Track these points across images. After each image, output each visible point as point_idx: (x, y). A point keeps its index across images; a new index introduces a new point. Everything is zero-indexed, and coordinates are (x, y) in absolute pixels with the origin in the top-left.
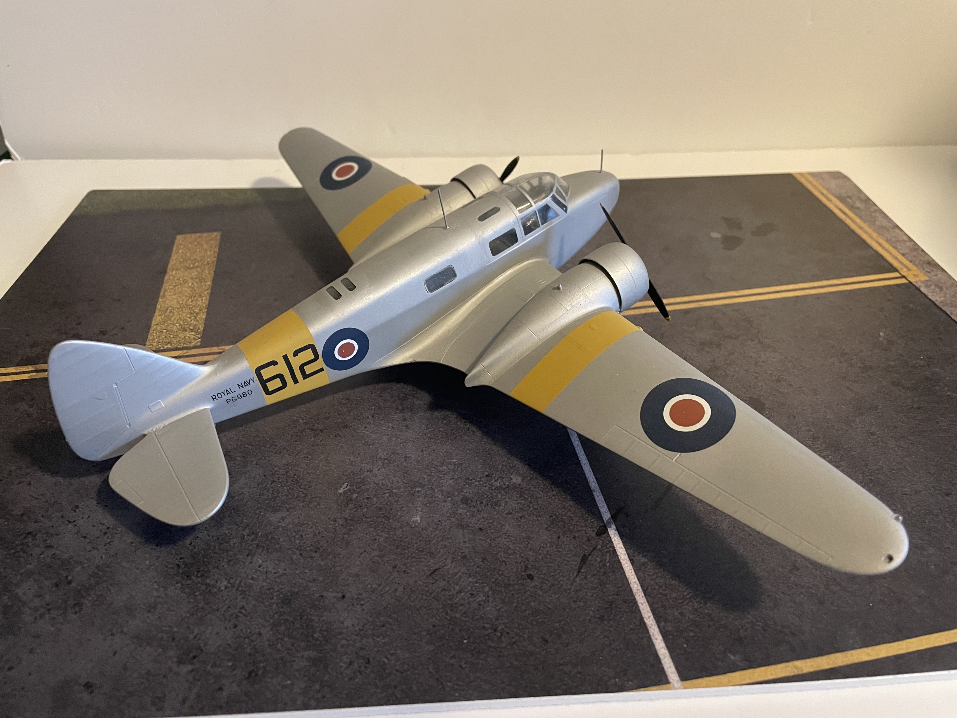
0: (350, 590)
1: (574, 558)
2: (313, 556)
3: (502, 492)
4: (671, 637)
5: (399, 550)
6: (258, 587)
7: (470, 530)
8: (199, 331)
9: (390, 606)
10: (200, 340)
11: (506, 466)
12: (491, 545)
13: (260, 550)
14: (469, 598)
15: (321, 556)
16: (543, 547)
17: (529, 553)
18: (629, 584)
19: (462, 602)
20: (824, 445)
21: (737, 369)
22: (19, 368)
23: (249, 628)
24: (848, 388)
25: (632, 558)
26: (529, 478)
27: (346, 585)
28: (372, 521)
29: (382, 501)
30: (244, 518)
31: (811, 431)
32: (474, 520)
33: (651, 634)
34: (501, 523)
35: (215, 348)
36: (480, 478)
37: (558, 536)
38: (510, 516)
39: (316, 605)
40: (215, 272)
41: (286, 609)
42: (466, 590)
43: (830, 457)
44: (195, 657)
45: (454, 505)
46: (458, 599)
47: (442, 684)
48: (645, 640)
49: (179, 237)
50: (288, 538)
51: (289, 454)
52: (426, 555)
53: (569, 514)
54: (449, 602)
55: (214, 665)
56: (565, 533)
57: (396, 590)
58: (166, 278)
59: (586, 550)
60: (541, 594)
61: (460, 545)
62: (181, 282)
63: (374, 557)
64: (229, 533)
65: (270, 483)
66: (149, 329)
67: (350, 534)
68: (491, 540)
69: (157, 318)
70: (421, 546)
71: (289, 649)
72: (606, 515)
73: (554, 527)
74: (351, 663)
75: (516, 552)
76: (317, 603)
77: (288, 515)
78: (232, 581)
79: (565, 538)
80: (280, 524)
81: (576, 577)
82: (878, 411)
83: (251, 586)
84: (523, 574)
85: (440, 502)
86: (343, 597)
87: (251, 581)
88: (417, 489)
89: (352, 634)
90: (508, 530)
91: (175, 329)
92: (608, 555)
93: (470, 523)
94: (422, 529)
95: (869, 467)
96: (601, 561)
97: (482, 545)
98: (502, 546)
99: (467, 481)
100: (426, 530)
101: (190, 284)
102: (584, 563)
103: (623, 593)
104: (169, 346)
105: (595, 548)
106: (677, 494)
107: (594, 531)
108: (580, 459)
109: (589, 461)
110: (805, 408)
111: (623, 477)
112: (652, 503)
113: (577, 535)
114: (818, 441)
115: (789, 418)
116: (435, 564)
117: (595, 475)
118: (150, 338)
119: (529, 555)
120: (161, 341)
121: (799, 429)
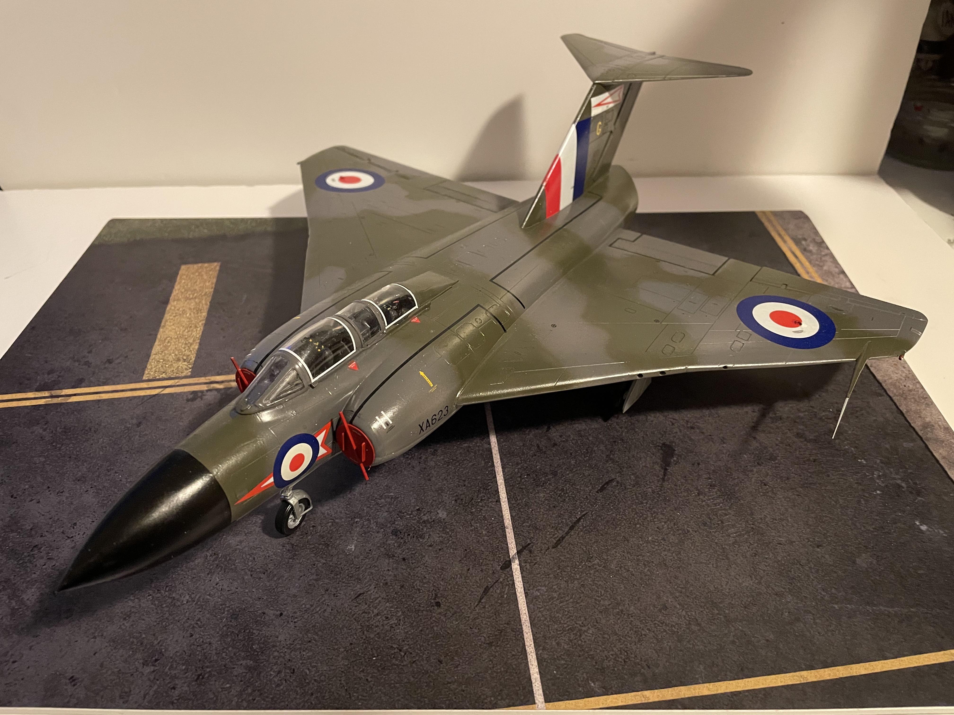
0: (287, 608)
1: (478, 589)
2: (262, 577)
3: (428, 525)
4: (545, 663)
5: (333, 575)
6: (213, 603)
7: (395, 559)
8: (191, 361)
9: (318, 625)
10: (190, 370)
11: (435, 501)
12: (410, 574)
13: (219, 569)
14: (384, 620)
15: (268, 577)
16: (454, 578)
17: (441, 583)
18: (519, 615)
19: (377, 624)
20: (719, 492)
22: (37, 393)
23: (202, 638)
25: (528, 591)
26: (453, 513)
27: (285, 604)
28: (313, 548)
29: (324, 530)
31: (710, 479)
32: (399, 551)
33: (529, 660)
34: (422, 555)
35: (203, 378)
36: (412, 512)
37: (468, 568)
38: (431, 548)
39: (258, 620)
40: (210, 302)
41: (234, 623)
42: (382, 614)
43: (721, 505)
44: (156, 660)
45: (385, 536)
46: (374, 621)
47: (350, 694)
48: (523, 665)
49: (183, 267)
50: (242, 560)
52: (355, 580)
53: (482, 548)
54: (367, 624)
55: (171, 668)
56: (474, 566)
57: (325, 610)
58: (168, 308)
59: (490, 582)
60: (444, 620)
61: (385, 572)
62: (181, 313)
63: (310, 580)
66: (149, 358)
67: (294, 559)
68: (410, 569)
69: (157, 348)
70: (352, 572)
71: (232, 658)
72: (513, 551)
73: (466, 560)
74: (279, 672)
75: (431, 581)
76: (259, 619)
77: (245, 539)
78: (193, 596)
79: (474, 570)
81: (476, 606)
83: (207, 601)
84: (432, 601)
85: (373, 532)
86: (281, 614)
87: (208, 597)
88: (356, 520)
89: (284, 647)
90: (427, 561)
91: (170, 358)
92: (507, 588)
93: (396, 553)
94: (355, 557)
95: (754, 516)
96: (500, 593)
97: (402, 574)
98: (419, 575)
99: (400, 514)
100: (358, 558)
101: (188, 315)
102: (485, 594)
103: (513, 623)
104: (164, 375)
105: (498, 581)
106: (578, 534)
107: (499, 565)
108: (501, 497)
109: (508, 499)
110: (711, 456)
111: (534, 516)
112: (555, 542)
113: (484, 568)
114: (714, 489)
115: (693, 464)
116: (360, 589)
117: (510, 513)
118: (149, 367)
119: (441, 585)
120: (157, 370)
121: (699, 476)
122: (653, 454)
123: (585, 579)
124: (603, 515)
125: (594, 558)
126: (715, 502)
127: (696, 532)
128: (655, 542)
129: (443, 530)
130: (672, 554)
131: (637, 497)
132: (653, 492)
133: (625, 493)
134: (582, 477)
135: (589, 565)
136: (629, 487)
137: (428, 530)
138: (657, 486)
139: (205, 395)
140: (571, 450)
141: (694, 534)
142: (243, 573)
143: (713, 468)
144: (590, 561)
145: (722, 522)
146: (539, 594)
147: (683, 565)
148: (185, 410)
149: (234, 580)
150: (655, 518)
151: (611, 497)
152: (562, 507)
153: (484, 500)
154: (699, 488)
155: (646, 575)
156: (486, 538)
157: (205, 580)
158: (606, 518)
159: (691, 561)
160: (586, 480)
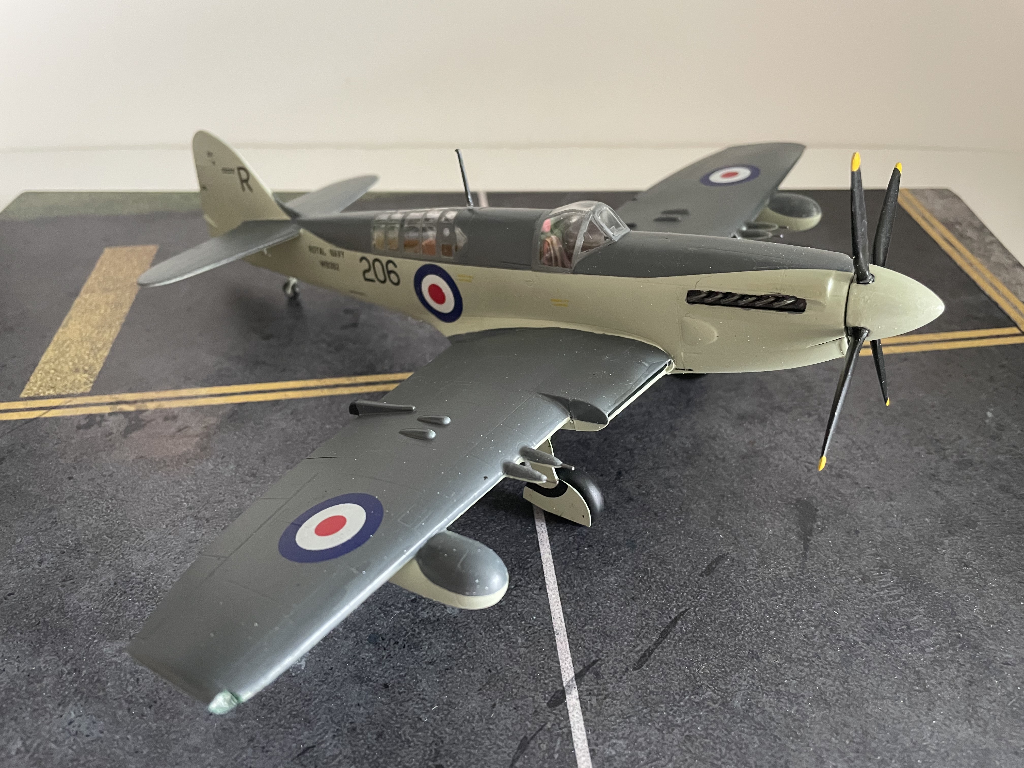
1: (510, 741)
2: (146, 712)
3: (429, 627)
5: (264, 713)
6: (60, 757)
7: (371, 686)
8: (94, 373)
10: (91, 385)
12: (394, 713)
13: (78, 698)
15: (156, 713)
16: (469, 721)
17: (447, 729)
20: (896, 578)
21: (785, 456)
24: (937, 492)
25: (594, 747)
30: (71, 646)
31: (878, 555)
32: (379, 671)
34: (416, 678)
35: (107, 396)
36: (403, 604)
37: (492, 703)
38: (431, 667)
43: (902, 598)
45: (358, 643)
49: (107, 250)
50: (118, 683)
51: (156, 554)
52: (299, 723)
53: (516, 668)
56: (503, 700)
58: (76, 302)
59: (529, 729)
61: (352, 709)
62: (93, 308)
64: (44, 667)
65: (119, 594)
66: (34, 368)
68: (396, 704)
69: (50, 353)
70: (297, 708)
72: (568, 673)
73: (489, 689)
75: (429, 726)
79: (503, 707)
80: (114, 659)
82: (977, 529)
83: (50, 753)
84: (430, 764)
85: (338, 638)
87: (53, 746)
90: (424, 690)
91: (66, 369)
92: (559, 740)
93: (373, 674)
94: (305, 681)
96: (547, 751)
97: (381, 711)
98: (410, 715)
100: (309, 683)
101: (102, 311)
102: (522, 752)
104: (51, 392)
105: (543, 726)
106: (675, 646)
107: (545, 699)
108: (547, 582)
109: (559, 585)
110: (873, 519)
111: (602, 613)
112: (638, 658)
113: (520, 703)
114: (888, 572)
115: (848, 532)
116: (308, 738)
117: (563, 608)
118: (32, 379)
119: (446, 733)
120: (44, 384)
121: (861, 552)
122: (784, 516)
123: (692, 726)
124: (714, 613)
125: (703, 687)
126: (892, 594)
127: (868, 644)
128: (804, 660)
129: (452, 637)
130: (834, 681)
131: (766, 584)
132: (791, 576)
133: (745, 577)
134: (674, 551)
135: (697, 700)
136: (750, 567)
137: (428, 636)
138: (797, 567)
139: (105, 421)
140: (656, 508)
141: (865, 646)
142: (116, 704)
143: (881, 539)
144: (697, 694)
145: (909, 628)
146: (614, 753)
147: (855, 702)
148: (73, 441)
149: (99, 717)
150: (798, 620)
151: (724, 584)
152: (646, 599)
153: (521, 586)
154: (863, 570)
155: (794, 720)
156: (523, 650)
157: (52, 715)
158: (718, 618)
159: (866, 696)
160: (681, 556)
